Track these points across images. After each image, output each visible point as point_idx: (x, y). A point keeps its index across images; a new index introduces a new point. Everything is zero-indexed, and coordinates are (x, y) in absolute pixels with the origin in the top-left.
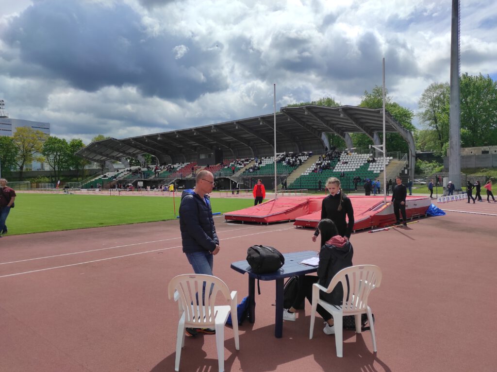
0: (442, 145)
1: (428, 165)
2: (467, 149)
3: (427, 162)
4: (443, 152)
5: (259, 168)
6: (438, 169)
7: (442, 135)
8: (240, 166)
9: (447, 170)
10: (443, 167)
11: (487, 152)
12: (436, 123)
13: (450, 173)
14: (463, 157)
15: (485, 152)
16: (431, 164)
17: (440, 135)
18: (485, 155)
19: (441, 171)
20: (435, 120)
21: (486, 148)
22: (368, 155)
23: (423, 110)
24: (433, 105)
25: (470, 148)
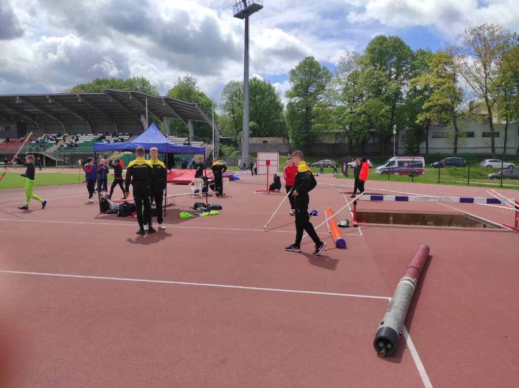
0: (238, 133)
1: (227, 149)
2: (254, 139)
3: (226, 146)
4: (238, 139)
5: (76, 145)
6: (234, 153)
7: (237, 124)
8: (52, 142)
9: (241, 154)
10: (238, 151)
11: (266, 142)
12: (234, 114)
13: (243, 156)
14: (251, 145)
15: (265, 142)
16: (229, 148)
17: (236, 125)
18: (265, 144)
19: (237, 154)
20: (233, 111)
21: (266, 139)
22: (184, 138)
23: (224, 102)
24: (231, 99)
25: (256, 138)
